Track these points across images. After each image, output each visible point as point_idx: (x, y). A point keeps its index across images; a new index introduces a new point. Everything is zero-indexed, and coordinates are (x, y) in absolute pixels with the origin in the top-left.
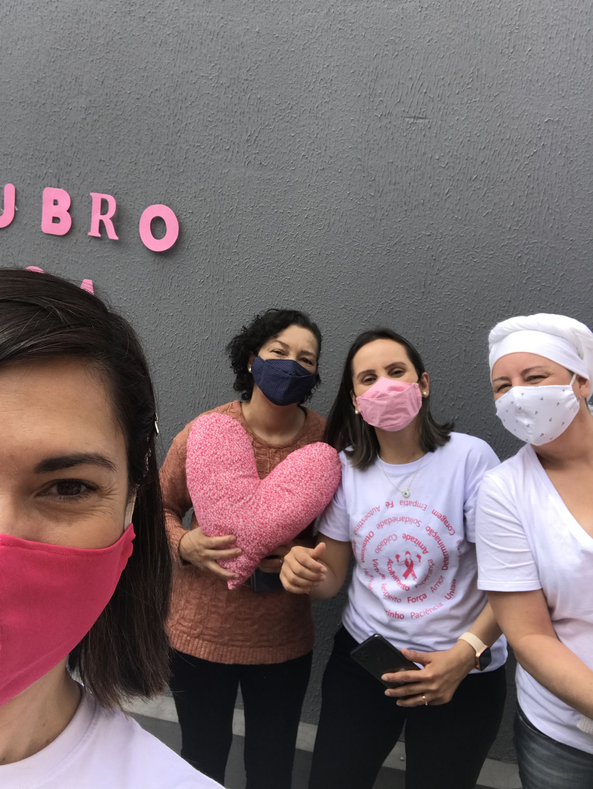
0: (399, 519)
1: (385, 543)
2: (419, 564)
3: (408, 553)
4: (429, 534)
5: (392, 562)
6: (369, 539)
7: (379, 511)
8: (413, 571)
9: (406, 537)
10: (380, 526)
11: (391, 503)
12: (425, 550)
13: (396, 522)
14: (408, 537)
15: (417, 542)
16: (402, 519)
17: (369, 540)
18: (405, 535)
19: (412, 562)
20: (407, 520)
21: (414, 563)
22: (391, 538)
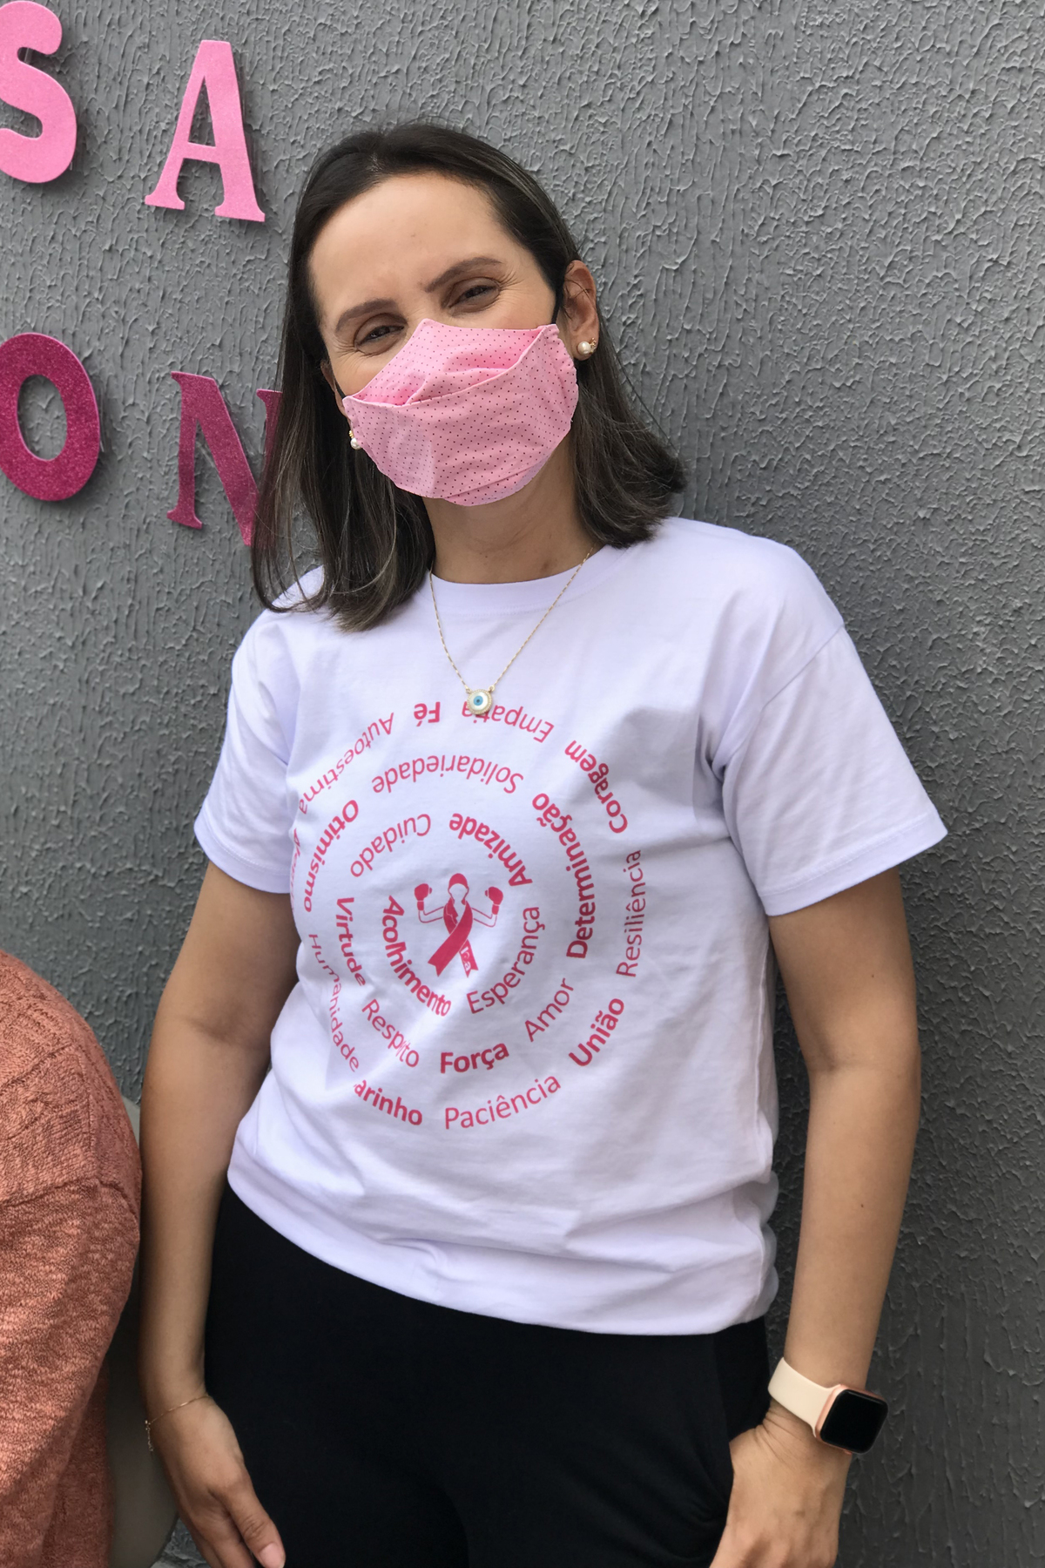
0: (448, 764)
1: (389, 843)
2: (491, 922)
3: (458, 879)
4: (539, 819)
5: (401, 912)
6: (342, 826)
7: (388, 732)
8: (468, 944)
9: (462, 825)
10: (383, 783)
11: (431, 707)
12: (520, 873)
13: (439, 771)
14: (470, 826)
15: (494, 844)
16: (460, 763)
17: (341, 832)
18: (460, 817)
19: (468, 912)
20: (477, 767)
21: (475, 915)
22: (410, 824)
